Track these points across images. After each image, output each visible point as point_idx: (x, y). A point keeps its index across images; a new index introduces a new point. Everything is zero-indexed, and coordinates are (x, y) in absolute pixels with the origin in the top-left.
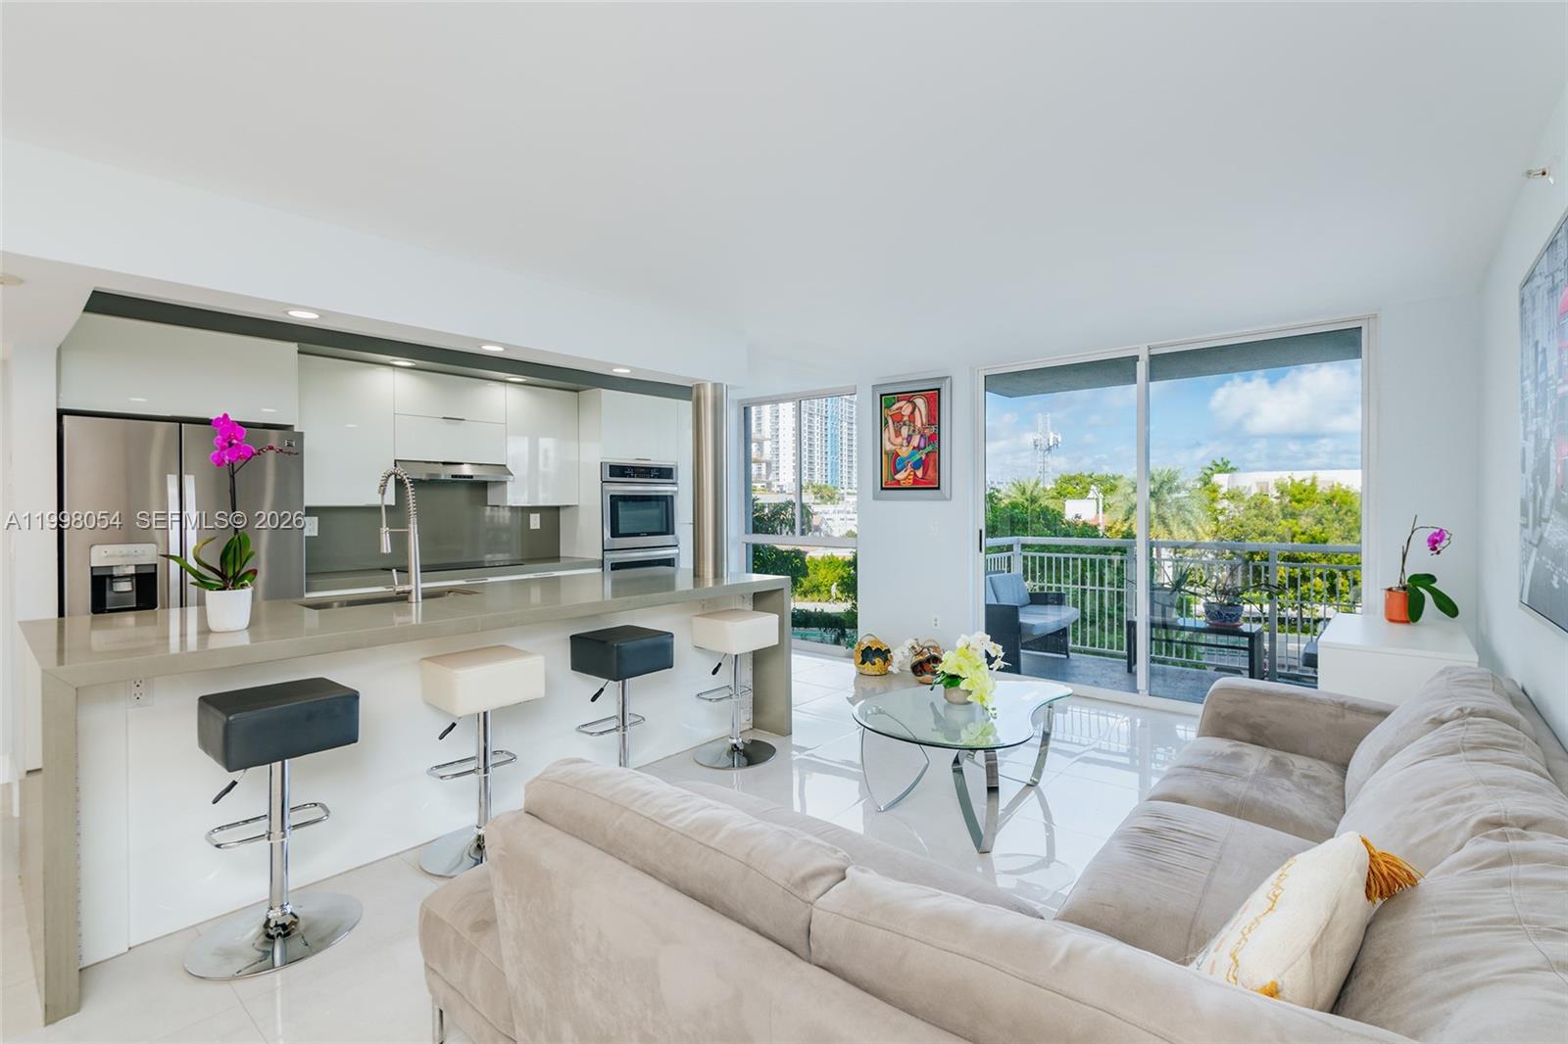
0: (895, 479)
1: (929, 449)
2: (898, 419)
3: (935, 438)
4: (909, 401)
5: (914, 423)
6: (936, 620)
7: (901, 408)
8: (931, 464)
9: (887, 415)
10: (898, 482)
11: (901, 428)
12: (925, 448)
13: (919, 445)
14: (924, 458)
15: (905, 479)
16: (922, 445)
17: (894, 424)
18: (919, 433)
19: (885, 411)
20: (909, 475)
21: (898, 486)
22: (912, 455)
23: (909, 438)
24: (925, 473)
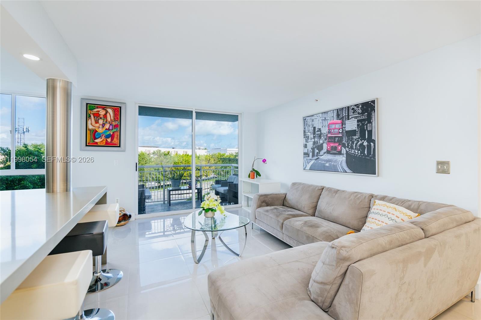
0: (94, 142)
1: (115, 130)
3: (118, 126)
4: (103, 109)
5: (106, 119)
6: (117, 200)
7: (99, 111)
8: (116, 136)
9: (91, 113)
10: (97, 143)
11: (98, 120)
12: (112, 130)
13: (109, 128)
14: (111, 134)
15: (101, 142)
16: (111, 128)
17: (94, 117)
18: (109, 123)
19: (89, 111)
20: (103, 140)
21: (96, 145)
22: (105, 132)
23: (103, 125)
24: (112, 140)
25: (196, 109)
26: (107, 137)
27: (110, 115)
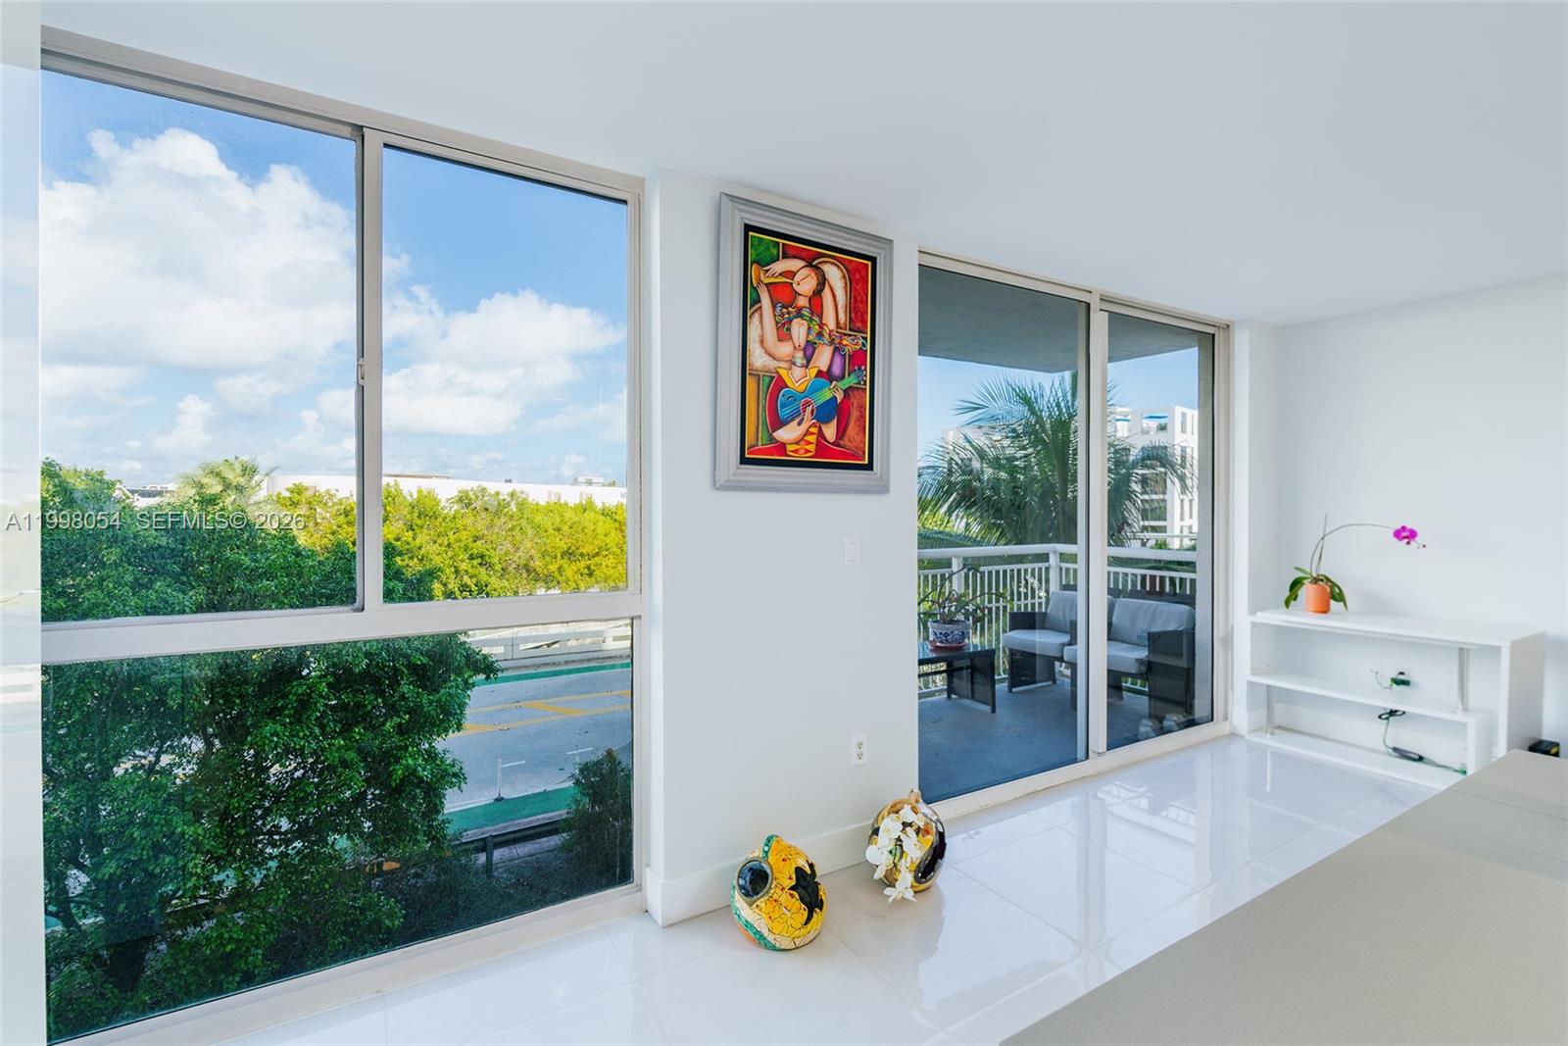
0: (772, 439)
1: (850, 381)
2: (783, 294)
3: (860, 360)
4: (809, 265)
5: (821, 317)
6: (860, 746)
7: (791, 274)
8: (855, 413)
9: (759, 281)
10: (781, 447)
11: (791, 321)
12: (842, 377)
13: (830, 367)
14: (839, 401)
15: (797, 443)
16: (837, 370)
17: (774, 307)
18: (832, 342)
19: (754, 270)
20: (807, 433)
21: (776, 457)
22: (815, 389)
23: (809, 352)
24: (841, 431)
26: (823, 414)
27: (834, 296)
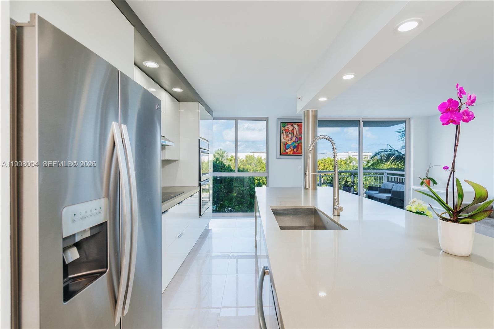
0: (285, 152)
2: (287, 131)
3: (300, 139)
4: (292, 126)
5: (293, 133)
7: (288, 128)
8: (299, 147)
9: (283, 129)
10: (287, 153)
11: (288, 134)
12: (298, 142)
13: (295, 140)
14: (297, 145)
15: (289, 152)
16: (296, 141)
17: (286, 133)
18: (295, 136)
19: (282, 128)
20: (291, 150)
21: (287, 154)
22: (292, 144)
23: (292, 138)
24: (297, 150)
25: (363, 119)
27: (296, 130)
